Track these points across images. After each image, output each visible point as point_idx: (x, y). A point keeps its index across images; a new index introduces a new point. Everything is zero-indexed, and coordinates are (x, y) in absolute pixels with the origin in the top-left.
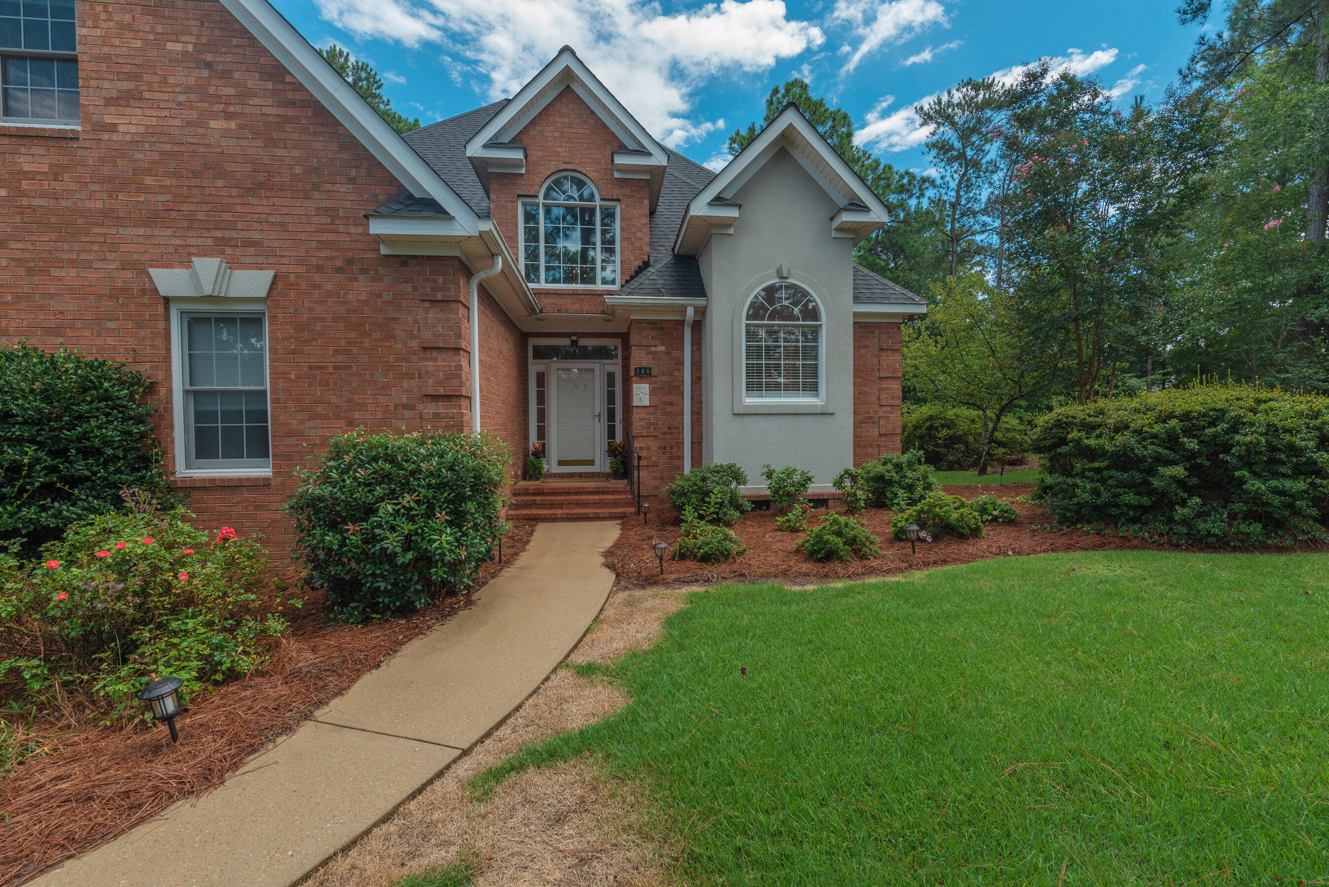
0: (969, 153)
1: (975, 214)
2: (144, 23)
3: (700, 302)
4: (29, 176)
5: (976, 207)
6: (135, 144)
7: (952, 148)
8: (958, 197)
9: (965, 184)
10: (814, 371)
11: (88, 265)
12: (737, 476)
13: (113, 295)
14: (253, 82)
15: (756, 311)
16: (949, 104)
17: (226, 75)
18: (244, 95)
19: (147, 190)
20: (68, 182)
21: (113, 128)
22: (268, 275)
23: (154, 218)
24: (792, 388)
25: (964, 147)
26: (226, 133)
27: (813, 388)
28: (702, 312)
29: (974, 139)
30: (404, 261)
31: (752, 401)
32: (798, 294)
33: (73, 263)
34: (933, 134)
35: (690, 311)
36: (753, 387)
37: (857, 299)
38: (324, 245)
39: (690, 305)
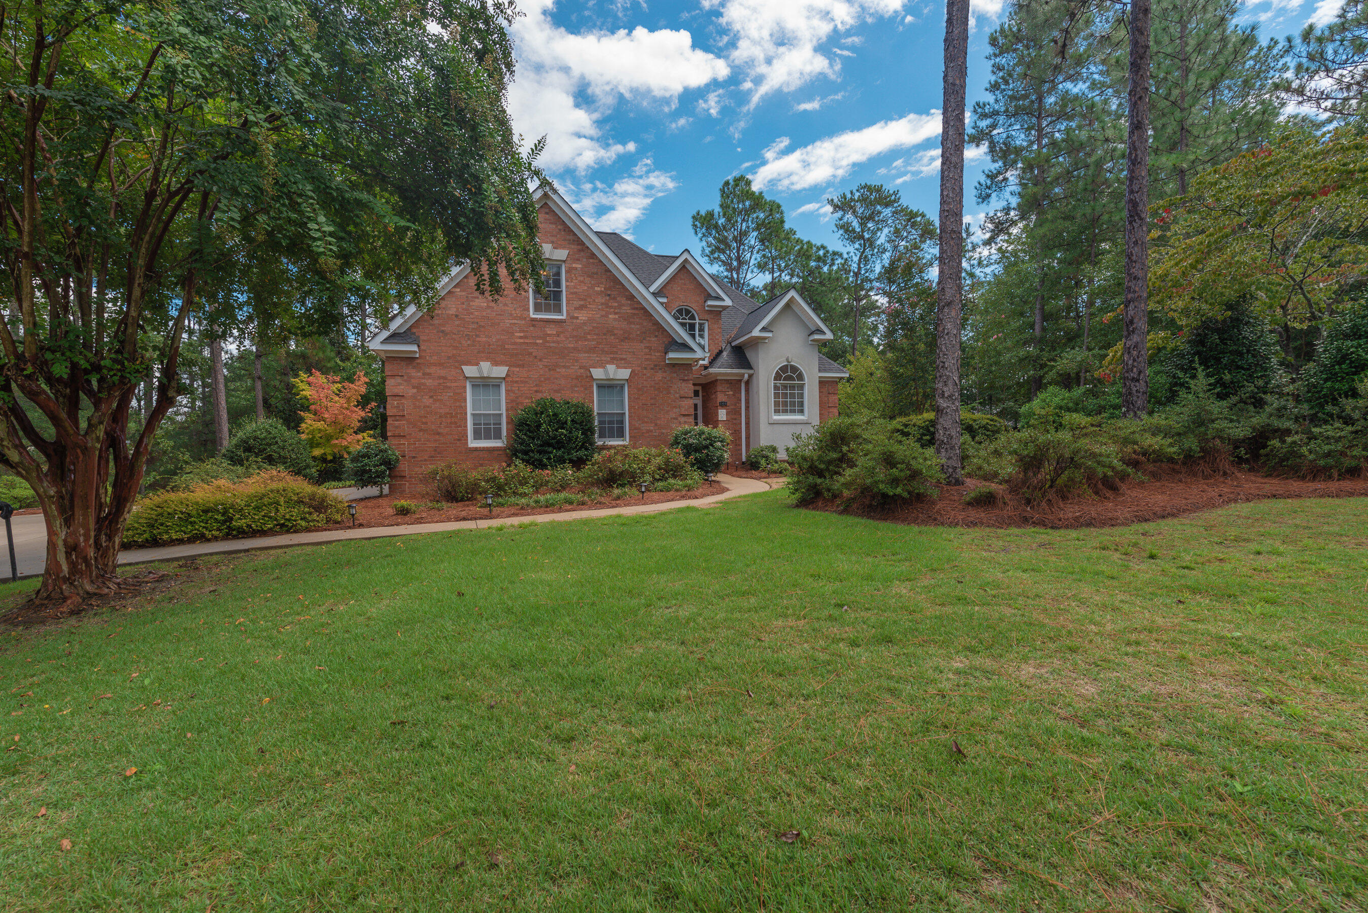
0: (866, 236)
1: (871, 281)
2: (587, 280)
3: (751, 372)
4: (549, 335)
5: (872, 277)
6: (584, 324)
7: (854, 231)
8: (859, 268)
9: (864, 259)
10: (801, 404)
11: (568, 367)
12: (774, 450)
13: (577, 378)
14: (624, 301)
15: (778, 377)
16: (852, 200)
17: (615, 298)
18: (620, 306)
19: (589, 340)
20: (562, 338)
21: (577, 318)
22: (629, 371)
23: (591, 350)
24: (793, 411)
25: (863, 231)
26: (615, 319)
27: (802, 411)
28: (750, 376)
29: (870, 225)
30: (674, 365)
31: (776, 417)
32: (794, 369)
33: (564, 367)
34: (841, 219)
35: (746, 376)
36: (777, 411)
37: (820, 371)
38: (647, 360)
39: (746, 373)
